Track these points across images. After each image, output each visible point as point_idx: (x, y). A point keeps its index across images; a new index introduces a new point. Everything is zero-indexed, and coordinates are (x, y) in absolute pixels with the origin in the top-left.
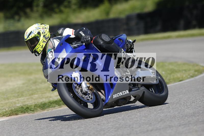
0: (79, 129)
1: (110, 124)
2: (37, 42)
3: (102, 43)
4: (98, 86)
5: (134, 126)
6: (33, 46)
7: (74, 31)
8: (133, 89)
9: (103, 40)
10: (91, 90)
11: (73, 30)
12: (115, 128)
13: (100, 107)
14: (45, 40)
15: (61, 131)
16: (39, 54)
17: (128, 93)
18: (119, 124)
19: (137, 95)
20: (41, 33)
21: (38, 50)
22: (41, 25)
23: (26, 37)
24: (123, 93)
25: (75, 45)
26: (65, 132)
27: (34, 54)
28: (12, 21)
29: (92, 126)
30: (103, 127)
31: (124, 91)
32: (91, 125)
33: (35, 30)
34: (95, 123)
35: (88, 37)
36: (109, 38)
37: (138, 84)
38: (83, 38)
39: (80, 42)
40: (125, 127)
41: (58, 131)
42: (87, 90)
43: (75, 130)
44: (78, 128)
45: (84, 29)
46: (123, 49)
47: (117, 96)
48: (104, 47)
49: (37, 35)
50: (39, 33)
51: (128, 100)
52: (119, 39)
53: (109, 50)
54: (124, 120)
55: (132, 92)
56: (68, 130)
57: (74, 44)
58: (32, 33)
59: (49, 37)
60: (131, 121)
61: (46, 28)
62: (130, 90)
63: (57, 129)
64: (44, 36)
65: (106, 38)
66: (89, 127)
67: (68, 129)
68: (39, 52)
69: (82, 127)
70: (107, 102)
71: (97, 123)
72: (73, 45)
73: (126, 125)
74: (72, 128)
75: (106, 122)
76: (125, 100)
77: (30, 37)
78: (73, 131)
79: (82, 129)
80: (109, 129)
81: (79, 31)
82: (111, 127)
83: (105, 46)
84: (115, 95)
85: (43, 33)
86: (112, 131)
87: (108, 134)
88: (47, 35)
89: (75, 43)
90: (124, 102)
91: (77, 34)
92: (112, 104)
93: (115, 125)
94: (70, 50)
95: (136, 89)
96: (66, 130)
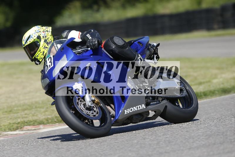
0: (165, 136)
1: (200, 131)
2: (37, 49)
3: (114, 47)
4: (108, 100)
5: (228, 133)
6: (32, 52)
7: (81, 33)
8: (151, 103)
9: (115, 44)
10: (97, 104)
11: (79, 33)
12: (206, 136)
13: (107, 124)
14: (46, 46)
15: (144, 139)
16: (40, 62)
17: (145, 107)
18: (210, 131)
19: (157, 110)
20: (42, 37)
21: (38, 58)
22: (41, 28)
23: (23, 43)
24: (138, 107)
25: (79, 50)
26: (149, 140)
27: (34, 62)
28: (89, 12)
29: (180, 133)
30: (193, 134)
31: (139, 106)
32: (179, 131)
33: (34, 34)
34: (182, 130)
35: (95, 41)
36: (122, 41)
37: (158, 97)
38: (89, 42)
39: (86, 47)
40: (218, 135)
41: (141, 138)
42: (92, 104)
43: (160, 137)
44: (163, 135)
45: (92, 31)
46: (141, 55)
47: (130, 111)
48: (117, 52)
49: (37, 40)
50: (39, 37)
51: (145, 116)
52: (139, 42)
53: (122, 55)
54: (216, 126)
55: (149, 107)
56: (152, 138)
57: (77, 48)
58: (31, 37)
59: (51, 42)
60: (224, 128)
61: (47, 31)
62: (147, 105)
63: (140, 136)
64: (45, 41)
65: (119, 41)
66: (177, 134)
67: (152, 136)
68: (40, 60)
69: (168, 134)
70: (117, 118)
71: (185, 129)
72: (77, 50)
73: (219, 133)
74: (156, 135)
75: (195, 128)
76: (142, 116)
77: (28, 43)
78: (157, 138)
79: (168, 136)
80: (199, 137)
81: (86, 33)
82: (202, 134)
83: (118, 50)
84: (127, 111)
85: (43, 37)
86: (203, 138)
87: (197, 142)
88: (49, 39)
89: (80, 48)
90: (140, 119)
91: (83, 37)
92: (123, 121)
93: (206, 132)
94: (72, 56)
95: (156, 102)
96: (150, 138)
